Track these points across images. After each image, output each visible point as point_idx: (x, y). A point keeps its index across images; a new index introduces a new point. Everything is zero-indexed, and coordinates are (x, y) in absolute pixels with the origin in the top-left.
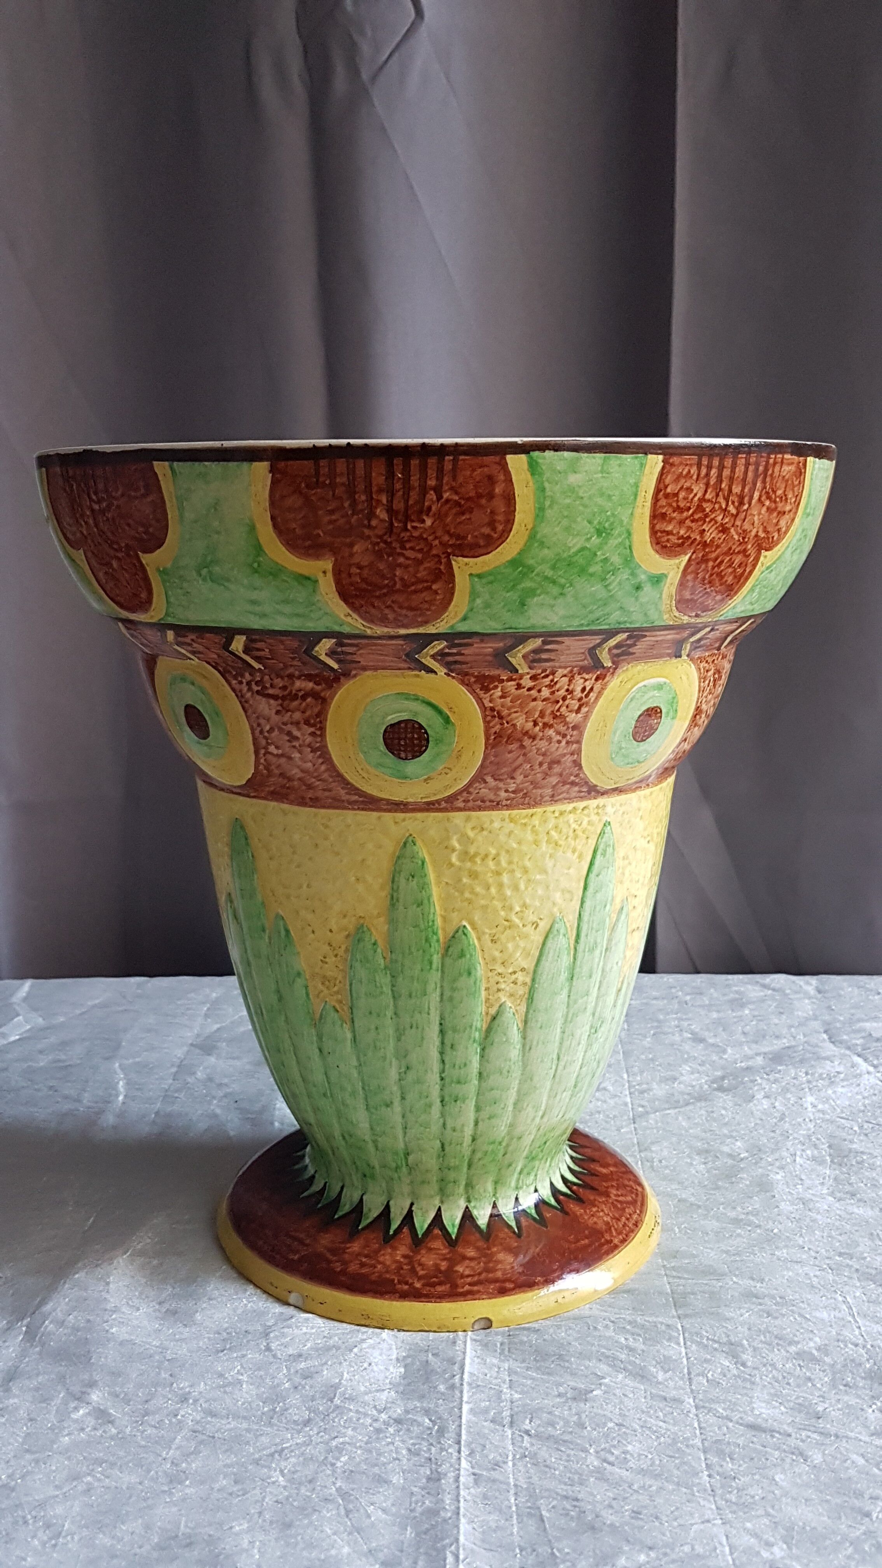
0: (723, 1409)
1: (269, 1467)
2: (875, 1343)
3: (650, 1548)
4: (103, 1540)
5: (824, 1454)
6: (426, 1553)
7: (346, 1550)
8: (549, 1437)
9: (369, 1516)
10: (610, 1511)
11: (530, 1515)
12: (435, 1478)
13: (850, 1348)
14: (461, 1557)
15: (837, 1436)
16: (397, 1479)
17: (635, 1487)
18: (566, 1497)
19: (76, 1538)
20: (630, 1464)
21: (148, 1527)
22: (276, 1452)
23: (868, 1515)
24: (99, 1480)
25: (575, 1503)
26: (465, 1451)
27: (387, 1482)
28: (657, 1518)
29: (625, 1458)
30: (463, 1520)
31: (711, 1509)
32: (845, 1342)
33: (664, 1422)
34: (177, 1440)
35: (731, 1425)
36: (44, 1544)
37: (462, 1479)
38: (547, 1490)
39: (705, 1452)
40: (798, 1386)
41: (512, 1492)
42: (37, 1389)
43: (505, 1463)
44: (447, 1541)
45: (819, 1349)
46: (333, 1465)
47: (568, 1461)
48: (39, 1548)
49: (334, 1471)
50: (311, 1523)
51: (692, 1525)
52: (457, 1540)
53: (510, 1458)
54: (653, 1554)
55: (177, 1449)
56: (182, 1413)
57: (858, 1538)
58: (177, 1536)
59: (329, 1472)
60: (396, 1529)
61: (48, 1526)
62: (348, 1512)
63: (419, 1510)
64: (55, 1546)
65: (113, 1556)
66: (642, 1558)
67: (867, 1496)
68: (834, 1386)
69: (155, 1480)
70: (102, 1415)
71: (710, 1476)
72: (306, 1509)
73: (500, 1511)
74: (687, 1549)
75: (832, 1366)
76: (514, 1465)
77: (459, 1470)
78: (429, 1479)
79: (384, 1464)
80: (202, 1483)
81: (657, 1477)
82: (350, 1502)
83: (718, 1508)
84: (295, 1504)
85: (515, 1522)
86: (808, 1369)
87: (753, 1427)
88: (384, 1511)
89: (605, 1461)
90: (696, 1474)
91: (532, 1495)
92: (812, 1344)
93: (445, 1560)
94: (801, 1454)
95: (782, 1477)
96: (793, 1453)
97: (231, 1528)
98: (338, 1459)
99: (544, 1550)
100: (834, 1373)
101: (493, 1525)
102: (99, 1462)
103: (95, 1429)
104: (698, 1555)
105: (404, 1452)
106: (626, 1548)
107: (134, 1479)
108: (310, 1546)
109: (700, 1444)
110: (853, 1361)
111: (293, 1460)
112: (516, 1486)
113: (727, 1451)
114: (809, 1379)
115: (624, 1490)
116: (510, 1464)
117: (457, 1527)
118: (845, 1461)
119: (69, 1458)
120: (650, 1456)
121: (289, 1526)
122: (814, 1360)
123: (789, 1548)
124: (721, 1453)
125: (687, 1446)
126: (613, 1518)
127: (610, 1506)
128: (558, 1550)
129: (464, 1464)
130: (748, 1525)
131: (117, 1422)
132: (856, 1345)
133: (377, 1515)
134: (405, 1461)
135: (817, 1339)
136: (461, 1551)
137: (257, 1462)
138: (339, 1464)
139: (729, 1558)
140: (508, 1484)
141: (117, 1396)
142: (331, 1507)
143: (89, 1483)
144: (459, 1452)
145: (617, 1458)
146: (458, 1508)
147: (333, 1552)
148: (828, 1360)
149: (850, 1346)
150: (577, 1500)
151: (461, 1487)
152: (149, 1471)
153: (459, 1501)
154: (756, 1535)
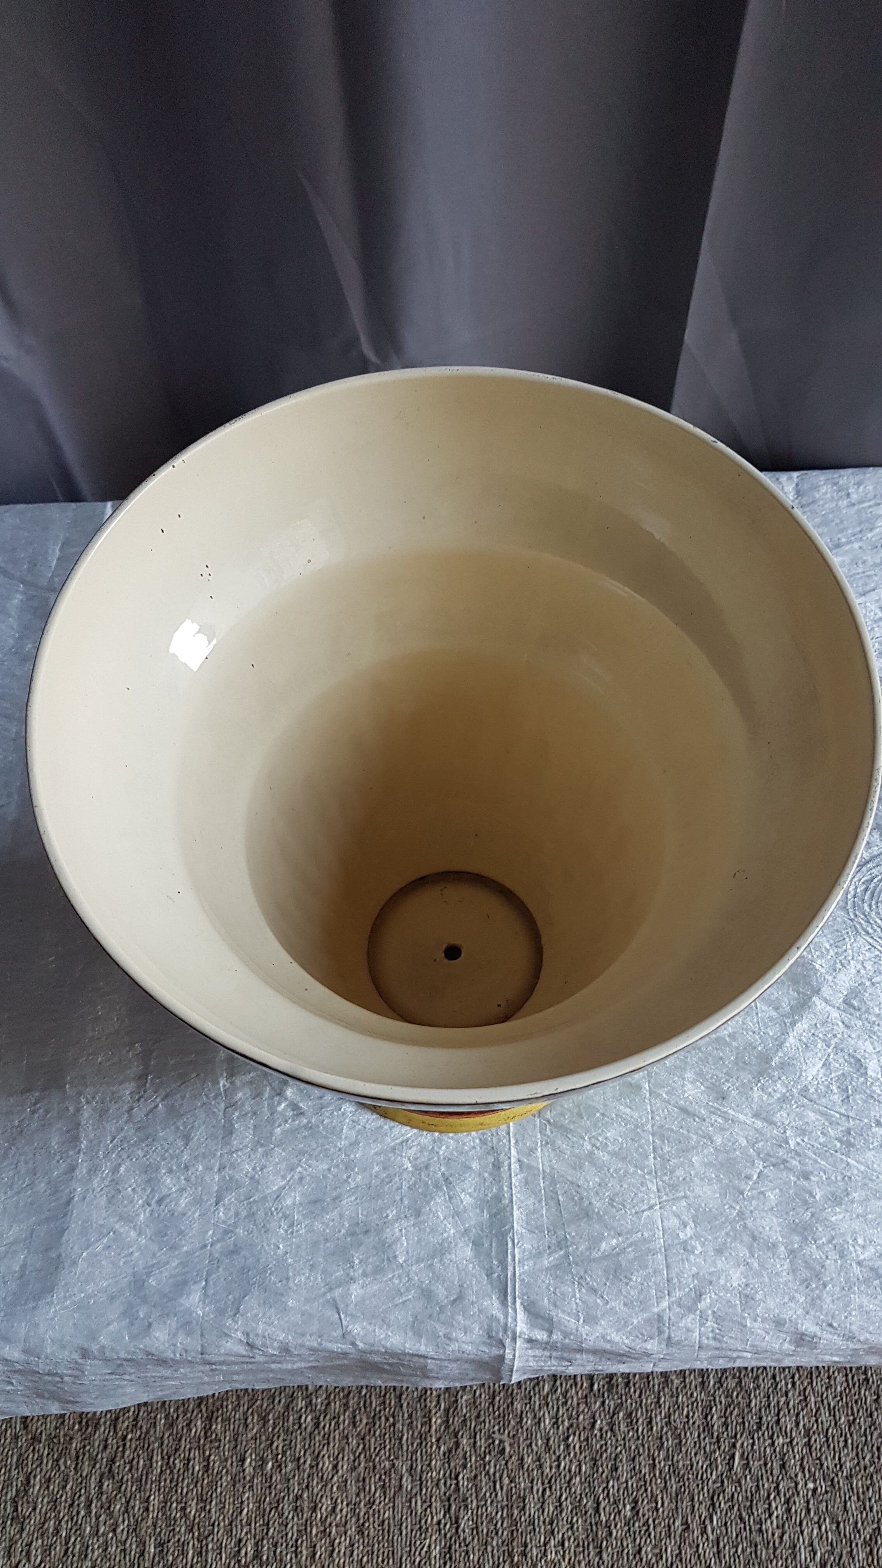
0: (667, 1094)
1: (402, 1156)
2: (765, 1031)
3: (620, 1235)
4: (318, 1226)
5: (723, 1138)
6: (496, 1236)
7: (452, 1232)
8: (562, 1126)
9: (462, 1201)
10: (598, 1198)
11: (552, 1198)
12: (497, 1166)
13: (750, 1037)
14: (516, 1242)
15: (732, 1120)
16: (475, 1166)
17: (611, 1171)
18: (572, 1183)
19: (303, 1226)
20: (609, 1149)
21: (341, 1216)
22: (403, 1142)
23: (742, 1193)
24: (306, 1169)
25: (577, 1189)
26: (513, 1141)
27: (470, 1168)
28: (623, 1206)
29: (606, 1144)
30: (515, 1208)
31: (653, 1192)
32: (747, 1030)
33: (630, 1108)
34: (344, 1131)
35: (670, 1107)
36: (286, 1231)
37: (512, 1167)
38: (562, 1176)
39: (653, 1135)
40: (714, 1064)
41: (541, 1176)
42: (251, 1083)
43: (536, 1149)
44: (507, 1227)
45: (730, 1035)
46: (438, 1153)
47: (573, 1147)
48: (284, 1235)
49: (439, 1158)
50: (430, 1209)
51: (643, 1211)
52: (513, 1227)
53: (539, 1145)
54: (620, 1239)
55: (346, 1138)
56: (344, 1107)
57: (734, 1218)
58: (358, 1223)
59: (436, 1159)
60: (478, 1211)
61: (286, 1217)
62: (450, 1198)
63: (490, 1195)
64: (292, 1233)
65: (327, 1240)
66: (614, 1242)
67: (743, 1175)
68: (737, 1064)
69: (337, 1166)
70: (295, 1107)
71: (655, 1158)
72: (427, 1197)
73: (536, 1195)
74: (639, 1235)
75: (737, 1048)
76: (542, 1150)
77: (510, 1158)
78: (494, 1165)
79: (467, 1152)
80: (365, 1170)
81: (624, 1159)
82: (451, 1190)
83: (658, 1191)
84: (420, 1190)
85: (544, 1204)
86: (722, 1051)
87: (683, 1110)
88: (470, 1196)
89: (594, 1145)
90: (647, 1157)
91: (553, 1182)
92: (726, 1032)
93: (507, 1244)
94: (710, 1138)
95: (696, 1158)
96: (705, 1137)
97: (387, 1216)
98: (440, 1148)
99: (561, 1233)
100: (737, 1054)
101: (531, 1207)
102: (302, 1153)
103: (294, 1120)
104: (645, 1239)
105: (477, 1141)
106: (606, 1234)
107: (326, 1166)
108: (433, 1231)
109: (650, 1129)
110: (751, 1044)
111: (414, 1149)
112: (543, 1171)
113: (666, 1135)
114: (721, 1058)
115: (605, 1174)
116: (539, 1149)
117: (512, 1214)
118: (734, 1143)
119: (284, 1150)
120: (621, 1140)
121: (418, 1213)
122: (727, 1044)
123: (696, 1227)
124: (662, 1138)
125: (643, 1131)
126: (598, 1205)
127: (597, 1193)
128: (569, 1234)
129: (513, 1152)
130: (674, 1208)
131: (306, 1114)
132: (754, 1032)
133: (467, 1200)
134: (478, 1148)
135: (729, 1029)
136: (516, 1237)
137: (393, 1149)
138: (441, 1153)
139: (662, 1241)
140: (538, 1169)
141: (302, 1091)
142: (441, 1194)
143: (300, 1172)
144: (510, 1141)
145: (601, 1143)
146: (512, 1195)
147: (445, 1235)
148: (735, 1044)
149: (750, 1033)
150: (578, 1186)
151: (513, 1175)
152: (332, 1160)
153: (511, 1189)
154: (677, 1216)
